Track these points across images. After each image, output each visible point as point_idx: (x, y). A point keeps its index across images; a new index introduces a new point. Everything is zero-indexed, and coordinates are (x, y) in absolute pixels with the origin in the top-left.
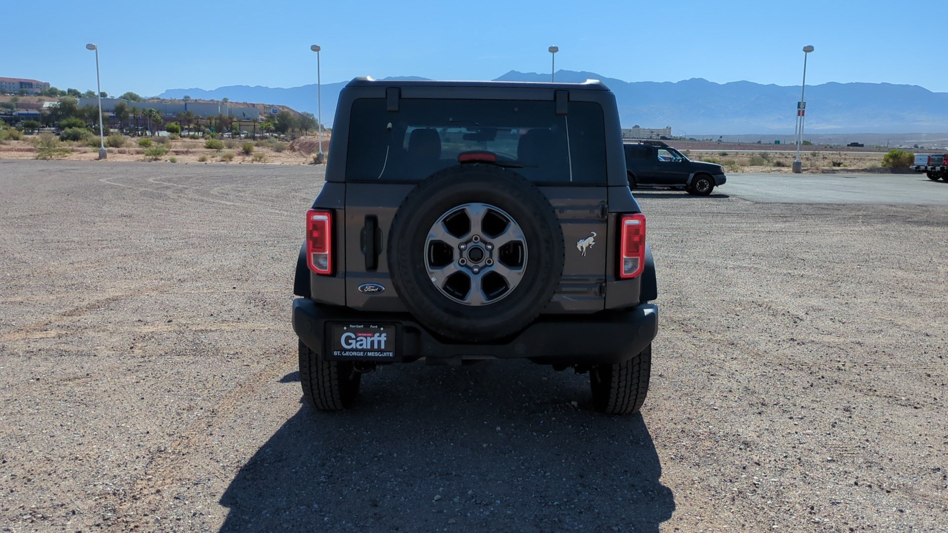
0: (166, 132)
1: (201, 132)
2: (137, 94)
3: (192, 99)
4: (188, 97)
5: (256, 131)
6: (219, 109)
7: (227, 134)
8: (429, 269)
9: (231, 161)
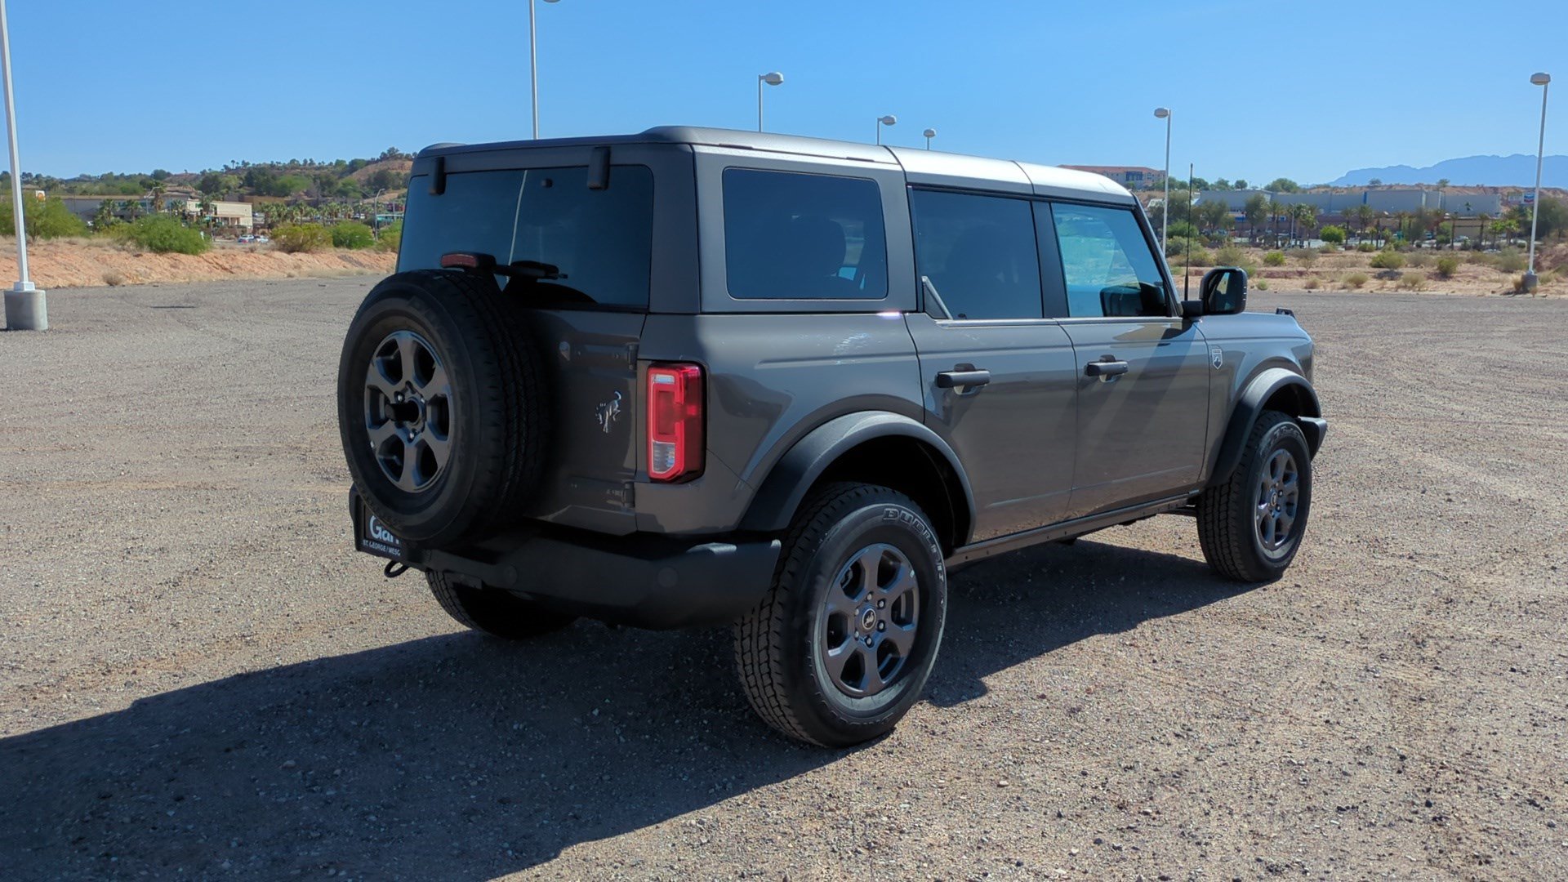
0: (1320, 241)
1: (1383, 239)
2: (1293, 180)
3: (1383, 184)
4: (1378, 181)
5: (1484, 235)
6: (1424, 199)
7: (1427, 242)
8: (368, 429)
9: (1360, 287)
